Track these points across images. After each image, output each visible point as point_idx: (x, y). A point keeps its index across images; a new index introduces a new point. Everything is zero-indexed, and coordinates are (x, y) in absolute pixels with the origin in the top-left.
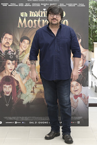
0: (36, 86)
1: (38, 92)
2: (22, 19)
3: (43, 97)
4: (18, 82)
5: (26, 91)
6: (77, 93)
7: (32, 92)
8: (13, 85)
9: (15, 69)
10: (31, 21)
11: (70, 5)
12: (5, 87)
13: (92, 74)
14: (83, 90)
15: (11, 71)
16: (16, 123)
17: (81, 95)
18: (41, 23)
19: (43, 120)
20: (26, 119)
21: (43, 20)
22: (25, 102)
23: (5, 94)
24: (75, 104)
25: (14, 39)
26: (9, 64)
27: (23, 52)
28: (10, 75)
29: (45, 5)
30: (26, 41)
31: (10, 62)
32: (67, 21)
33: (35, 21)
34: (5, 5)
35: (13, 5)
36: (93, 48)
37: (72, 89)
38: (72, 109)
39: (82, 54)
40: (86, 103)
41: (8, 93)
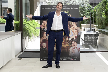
8: (47, 43)
11: (71, 8)
12: (43, 44)
13: (81, 38)
14: (77, 45)
15: (46, 37)
17: (76, 48)
23: (43, 47)
24: (74, 51)
28: (45, 39)
32: (70, 15)
34: (43, 8)
35: (47, 8)
36: (81, 27)
37: (73, 45)
38: (73, 53)
39: (77, 29)
40: (79, 51)
41: (45, 47)
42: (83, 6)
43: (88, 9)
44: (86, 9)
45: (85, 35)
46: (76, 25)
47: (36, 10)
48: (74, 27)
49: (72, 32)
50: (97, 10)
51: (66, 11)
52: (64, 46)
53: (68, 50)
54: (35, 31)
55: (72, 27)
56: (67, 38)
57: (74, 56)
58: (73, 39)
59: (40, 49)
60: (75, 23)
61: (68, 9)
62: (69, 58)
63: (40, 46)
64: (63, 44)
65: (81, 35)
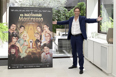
0: (27, 49)
1: (28, 52)
2: (21, 17)
3: (31, 54)
4: (18, 47)
5: (22, 52)
6: (47, 52)
7: (25, 52)
8: (16, 49)
9: (17, 41)
10: (25, 18)
11: (44, 11)
13: (55, 43)
14: (50, 50)
15: (15, 42)
16: (17, 67)
17: (49, 53)
18: (30, 19)
19: (32, 65)
20: (23, 65)
22: (22, 57)
23: (12, 53)
24: (46, 57)
25: (17, 27)
26: (14, 39)
27: (21, 33)
28: (14, 44)
29: (32, 11)
30: (23, 28)
31: (15, 38)
32: (42, 18)
33: (27, 18)
34: (12, 10)
35: (16, 11)
36: (56, 31)
37: (45, 50)
38: (45, 59)
39: (49, 34)
40: (51, 57)
41: (14, 53)
42: (58, 9)
43: (64, 13)
44: (61, 12)
45: (59, 40)
46: (48, 30)
47: (6, 13)
48: (46, 32)
49: (44, 36)
50: (73, 13)
51: (38, 14)
52: (35, 52)
53: (39, 56)
54: (4, 36)
55: (44, 31)
56: (39, 43)
57: (46, 63)
58: (45, 45)
59: (8, 55)
60: (48, 27)
61: (40, 12)
62: (41, 64)
63: (8, 53)
64: (34, 49)
65: (55, 40)
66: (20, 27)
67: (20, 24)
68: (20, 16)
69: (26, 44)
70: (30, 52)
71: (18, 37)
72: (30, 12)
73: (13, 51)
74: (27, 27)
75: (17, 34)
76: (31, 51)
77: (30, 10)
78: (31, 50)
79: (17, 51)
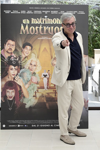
0: (38, 91)
1: (40, 97)
2: (25, 26)
3: (45, 101)
4: (20, 87)
5: (29, 95)
7: (34, 96)
8: (16, 90)
9: (17, 74)
10: (33, 27)
11: (70, 12)
12: (8, 92)
13: (93, 79)
15: (13, 76)
16: (19, 126)
18: (43, 29)
19: (45, 123)
20: (29, 122)
21: (45, 27)
22: (27, 106)
23: (9, 99)
25: (17, 45)
26: (12, 69)
27: (25, 57)
28: (13, 80)
29: (46, 12)
30: (29, 47)
31: (13, 67)
33: (37, 27)
34: (7, 12)
35: (15, 12)
36: (94, 54)
40: (86, 107)
42: (99, 8)
51: (59, 18)
52: (54, 97)
63: (2, 97)
64: (51, 91)
65: (93, 72)
66: (24, 47)
67: (23, 40)
68: (24, 24)
69: (35, 79)
70: (42, 96)
71: (19, 65)
72: (43, 15)
73: (11, 93)
74: (36, 46)
75: (17, 59)
76: (45, 94)
77: (42, 10)
78: (45, 92)
79: (18, 94)
